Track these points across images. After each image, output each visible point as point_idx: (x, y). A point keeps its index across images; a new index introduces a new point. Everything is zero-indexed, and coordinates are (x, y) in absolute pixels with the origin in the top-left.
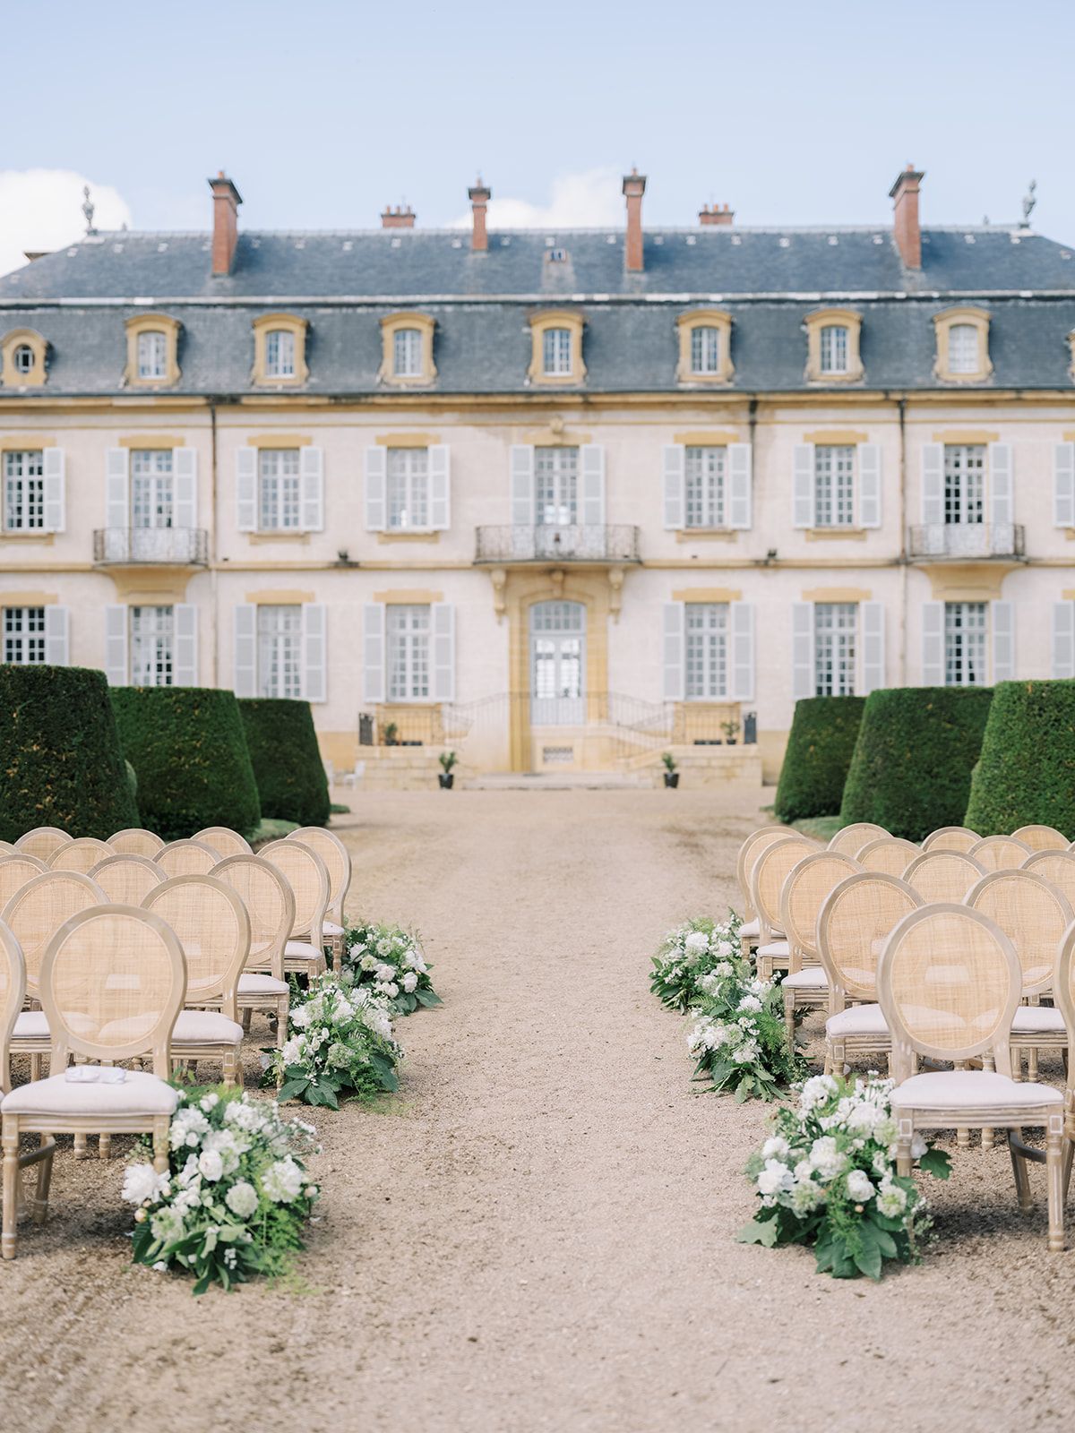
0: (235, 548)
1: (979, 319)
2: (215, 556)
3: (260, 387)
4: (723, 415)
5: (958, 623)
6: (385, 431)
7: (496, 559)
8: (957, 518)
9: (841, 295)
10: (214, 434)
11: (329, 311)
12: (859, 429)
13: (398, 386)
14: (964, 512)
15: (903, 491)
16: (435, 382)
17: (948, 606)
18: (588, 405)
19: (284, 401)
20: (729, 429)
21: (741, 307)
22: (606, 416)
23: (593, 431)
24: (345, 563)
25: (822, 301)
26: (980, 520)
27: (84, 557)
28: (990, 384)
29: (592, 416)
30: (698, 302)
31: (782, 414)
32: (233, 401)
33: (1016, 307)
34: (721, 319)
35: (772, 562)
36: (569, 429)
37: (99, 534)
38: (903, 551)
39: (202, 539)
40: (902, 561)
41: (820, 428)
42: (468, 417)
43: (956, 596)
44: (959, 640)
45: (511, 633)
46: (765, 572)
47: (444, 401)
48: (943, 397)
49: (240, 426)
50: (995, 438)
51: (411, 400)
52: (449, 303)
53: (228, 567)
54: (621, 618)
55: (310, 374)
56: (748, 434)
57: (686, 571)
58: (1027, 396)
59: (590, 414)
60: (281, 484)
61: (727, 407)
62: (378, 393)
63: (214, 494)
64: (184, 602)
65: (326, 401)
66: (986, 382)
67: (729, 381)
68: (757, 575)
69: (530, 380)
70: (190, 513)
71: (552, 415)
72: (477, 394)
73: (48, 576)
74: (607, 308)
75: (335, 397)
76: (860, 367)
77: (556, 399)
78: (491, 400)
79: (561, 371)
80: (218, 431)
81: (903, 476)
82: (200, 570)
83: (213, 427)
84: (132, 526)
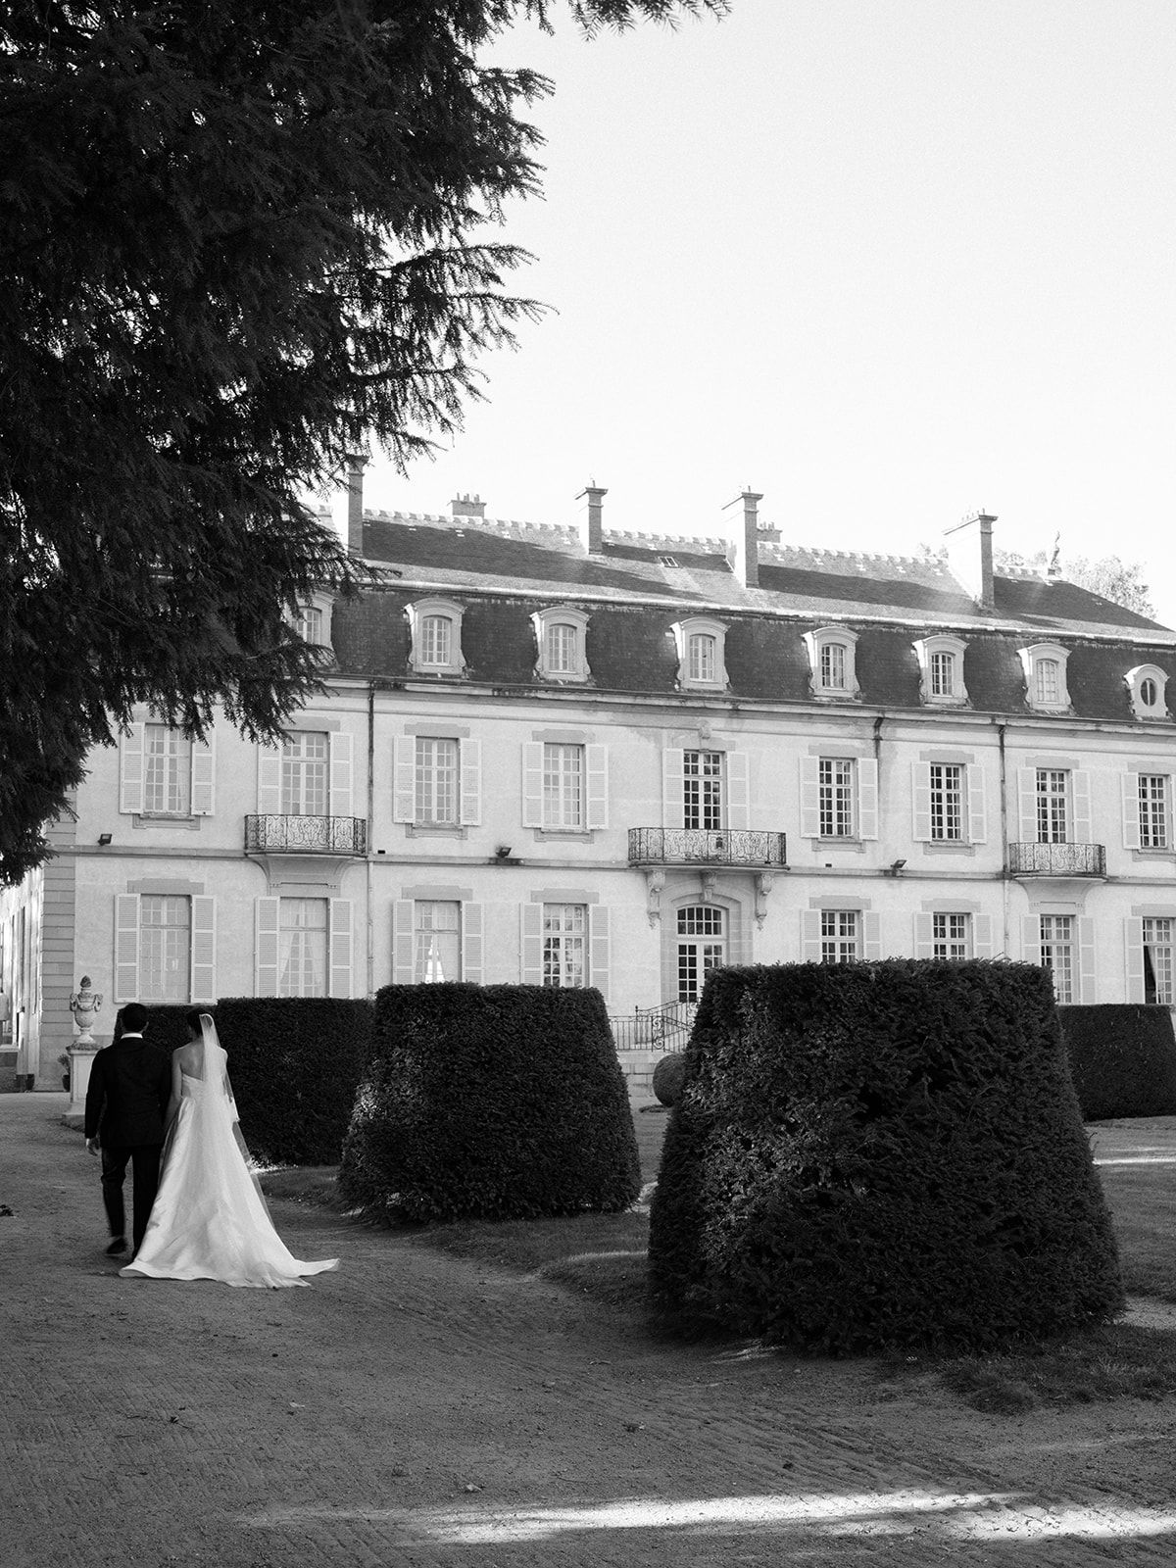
0: (390, 839)
1: (1061, 655)
2: (370, 849)
3: (420, 674)
4: (851, 729)
5: (1048, 935)
6: (541, 727)
7: (660, 861)
8: (1045, 837)
9: (942, 624)
10: (371, 720)
11: (479, 600)
12: (966, 749)
13: (556, 682)
14: (1050, 832)
15: (1004, 810)
16: (589, 680)
17: (1042, 919)
18: (735, 712)
19: (448, 690)
20: (857, 743)
21: (857, 627)
22: (748, 724)
23: (737, 738)
24: (503, 859)
25: (926, 627)
26: (1064, 839)
27: (233, 842)
28: (1072, 715)
29: (735, 724)
30: (821, 619)
31: (902, 732)
32: (397, 688)
33: (1082, 646)
34: (849, 638)
35: (899, 874)
36: (714, 734)
37: (251, 819)
38: (1005, 867)
39: (360, 829)
40: (1008, 874)
41: (934, 747)
42: (620, 717)
43: (1048, 911)
45: (663, 936)
46: (891, 882)
47: (604, 699)
48: (1038, 725)
49: (397, 713)
50: (1076, 764)
51: (572, 697)
52: (594, 601)
53: (384, 859)
54: (763, 924)
55: (468, 665)
56: (873, 749)
57: (821, 880)
58: (1105, 728)
59: (735, 721)
60: (434, 774)
61: (855, 723)
62: (541, 689)
63: (371, 782)
64: (339, 896)
65: (490, 693)
66: (1067, 713)
67: (856, 698)
68: (882, 887)
69: (679, 684)
70: (348, 801)
71: (699, 720)
72: (636, 696)
73: (193, 862)
74: (740, 619)
75: (499, 690)
76: (966, 692)
77: (708, 705)
78: (648, 702)
79: (704, 677)
80: (375, 715)
81: (1003, 795)
82: (359, 863)
83: (371, 712)
84: (285, 812)
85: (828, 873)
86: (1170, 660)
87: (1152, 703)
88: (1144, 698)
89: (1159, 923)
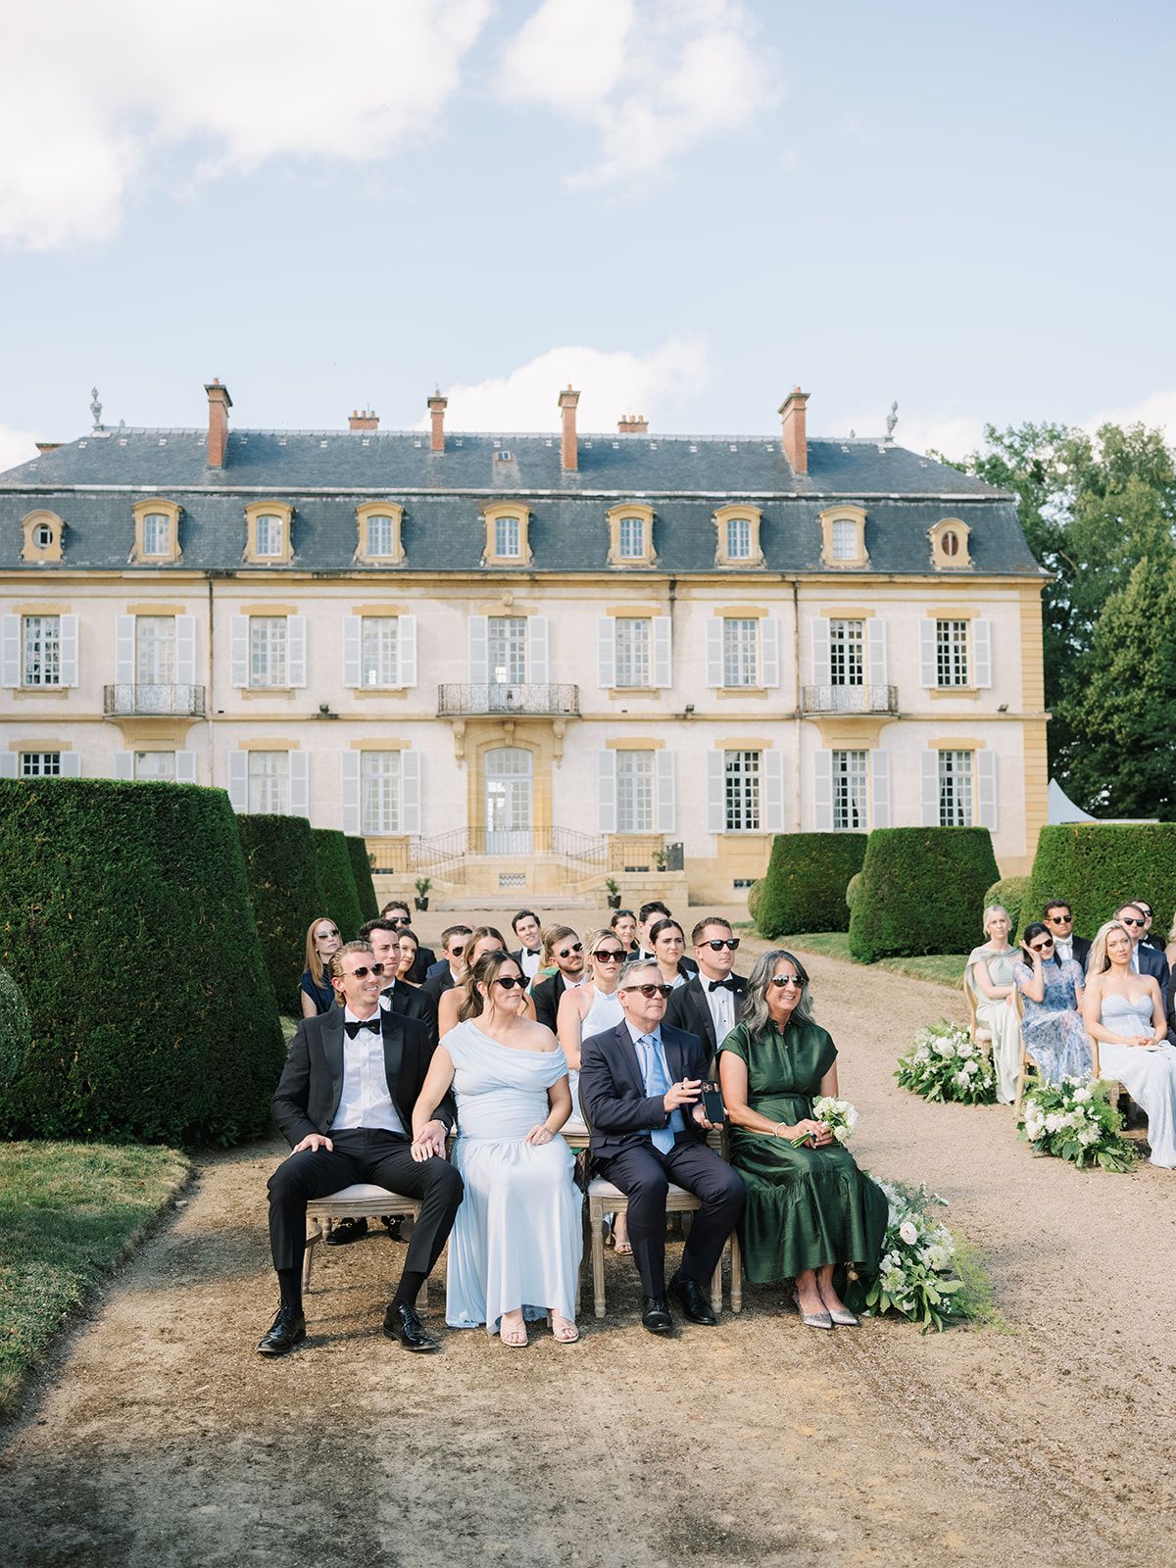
0: (229, 701)
1: (858, 515)
2: (211, 709)
3: (252, 564)
4: (648, 592)
5: (844, 768)
6: (360, 603)
7: (458, 712)
8: (842, 680)
9: (744, 494)
10: (211, 603)
11: (311, 499)
12: (760, 605)
13: (372, 564)
14: (847, 675)
15: (797, 658)
16: (403, 561)
17: (835, 754)
18: (534, 582)
19: (274, 576)
20: (653, 604)
21: (661, 502)
22: (549, 591)
23: (537, 604)
24: (326, 715)
25: (728, 498)
26: (860, 681)
27: (96, 708)
28: (868, 569)
29: (537, 592)
30: (625, 497)
31: (696, 592)
32: (229, 576)
33: (886, 506)
34: (645, 512)
35: (689, 716)
36: (517, 602)
37: (109, 689)
38: (798, 707)
39: (200, 695)
40: (798, 716)
41: (728, 604)
42: (432, 591)
43: (841, 746)
44: (844, 781)
45: (469, 776)
46: (684, 724)
47: (412, 577)
48: (829, 580)
49: (234, 597)
50: (872, 613)
51: (383, 577)
52: (414, 495)
53: (222, 718)
54: (563, 763)
55: (295, 554)
56: (668, 608)
57: (617, 723)
58: (898, 579)
59: (536, 590)
60: (269, 647)
61: (651, 586)
62: (355, 571)
63: (212, 655)
64: (184, 749)
65: (310, 576)
66: (863, 567)
67: (652, 564)
68: (676, 728)
69: (485, 561)
70: (191, 671)
71: (504, 590)
72: (440, 572)
73: (63, 725)
74: (550, 501)
75: (318, 573)
76: (761, 554)
77: (508, 577)
78: (452, 577)
79: (511, 553)
80: (215, 600)
81: (797, 645)
82: (199, 722)
83: (211, 597)
84: (139, 682)
86: (979, 513)
87: (954, 553)
88: (945, 548)
89: (960, 754)
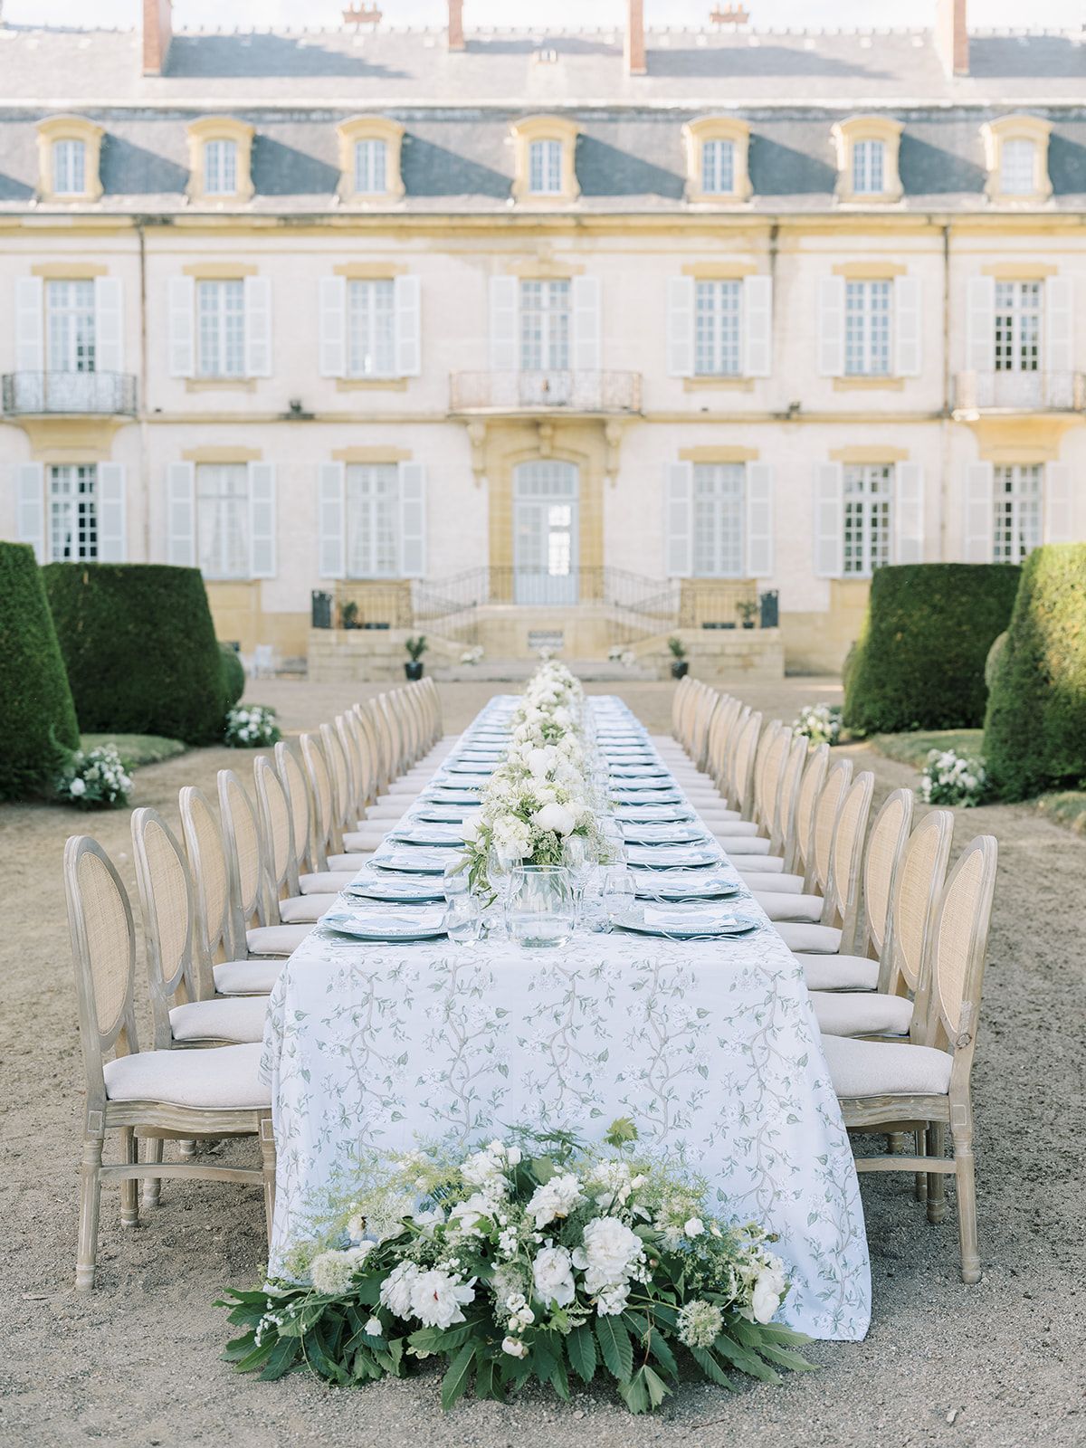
0: (163, 394)
1: (1039, 131)
2: (144, 406)
3: (196, 206)
4: (739, 242)
5: (1009, 487)
6: (343, 260)
7: (475, 412)
8: (1009, 365)
9: (876, 103)
10: (143, 261)
11: (280, 118)
13: (360, 206)
14: (1016, 358)
15: (946, 333)
16: (402, 202)
17: (997, 470)
18: (582, 230)
19: (225, 223)
20: (746, 259)
21: (759, 116)
22: (603, 242)
23: (586, 260)
24: (297, 413)
25: (854, 110)
26: (1034, 366)
28: (1049, 207)
29: (586, 243)
30: (709, 109)
31: (807, 242)
32: (164, 222)
33: (1079, 117)
34: (737, 129)
35: (794, 415)
36: (558, 257)
37: (9, 379)
38: (947, 403)
39: (130, 386)
40: (948, 414)
41: (850, 257)
42: (442, 243)
43: (1007, 458)
44: (1009, 507)
45: (492, 496)
46: (787, 426)
48: (995, 223)
49: (172, 252)
50: (1054, 271)
51: (374, 223)
52: (419, 108)
53: (160, 418)
54: (618, 480)
55: (256, 192)
56: (768, 265)
57: (694, 425)
59: (584, 240)
60: (222, 321)
61: (742, 234)
62: (335, 214)
63: (144, 332)
64: (107, 460)
65: (275, 222)
66: (1043, 206)
67: (747, 202)
68: (776, 431)
69: (514, 200)
70: (116, 355)
71: (540, 241)
72: (452, 216)
74: (605, 115)
75: (285, 218)
76: (898, 187)
77: (546, 223)
78: (468, 223)
79: (550, 189)
80: (147, 256)
81: (947, 316)
82: (130, 423)
83: (142, 254)
84: (49, 368)
85: (705, 417)
